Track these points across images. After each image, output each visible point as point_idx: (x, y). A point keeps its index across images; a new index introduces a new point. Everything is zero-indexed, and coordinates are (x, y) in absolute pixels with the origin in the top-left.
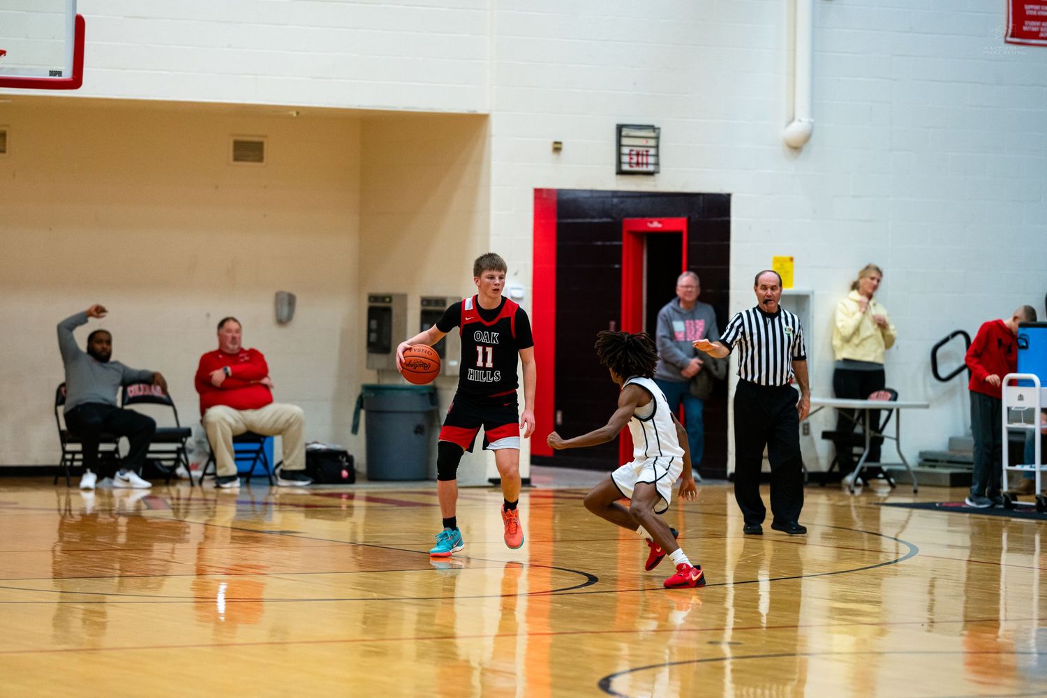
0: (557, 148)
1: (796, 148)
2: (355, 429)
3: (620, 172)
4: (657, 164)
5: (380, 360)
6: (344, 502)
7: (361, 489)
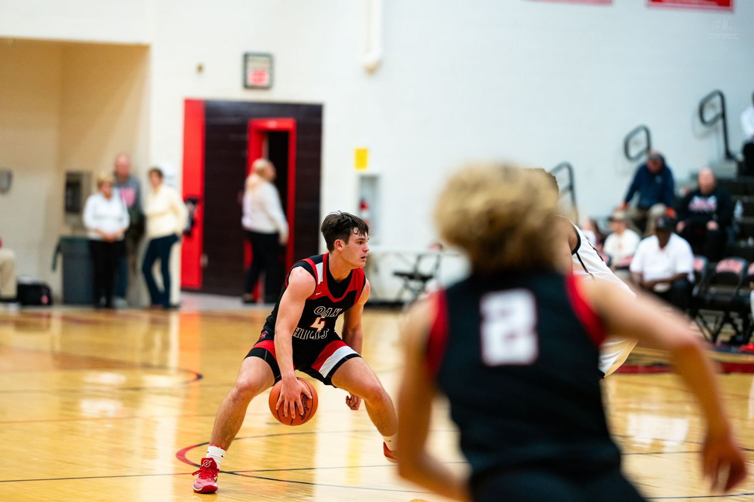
0: (200, 69)
1: (372, 70)
2: (54, 267)
3: (246, 86)
4: (272, 80)
5: (73, 219)
6: (44, 321)
7: (57, 311)
